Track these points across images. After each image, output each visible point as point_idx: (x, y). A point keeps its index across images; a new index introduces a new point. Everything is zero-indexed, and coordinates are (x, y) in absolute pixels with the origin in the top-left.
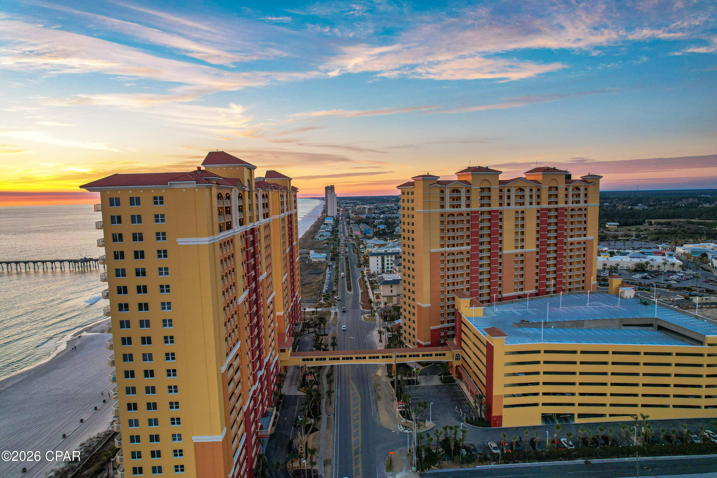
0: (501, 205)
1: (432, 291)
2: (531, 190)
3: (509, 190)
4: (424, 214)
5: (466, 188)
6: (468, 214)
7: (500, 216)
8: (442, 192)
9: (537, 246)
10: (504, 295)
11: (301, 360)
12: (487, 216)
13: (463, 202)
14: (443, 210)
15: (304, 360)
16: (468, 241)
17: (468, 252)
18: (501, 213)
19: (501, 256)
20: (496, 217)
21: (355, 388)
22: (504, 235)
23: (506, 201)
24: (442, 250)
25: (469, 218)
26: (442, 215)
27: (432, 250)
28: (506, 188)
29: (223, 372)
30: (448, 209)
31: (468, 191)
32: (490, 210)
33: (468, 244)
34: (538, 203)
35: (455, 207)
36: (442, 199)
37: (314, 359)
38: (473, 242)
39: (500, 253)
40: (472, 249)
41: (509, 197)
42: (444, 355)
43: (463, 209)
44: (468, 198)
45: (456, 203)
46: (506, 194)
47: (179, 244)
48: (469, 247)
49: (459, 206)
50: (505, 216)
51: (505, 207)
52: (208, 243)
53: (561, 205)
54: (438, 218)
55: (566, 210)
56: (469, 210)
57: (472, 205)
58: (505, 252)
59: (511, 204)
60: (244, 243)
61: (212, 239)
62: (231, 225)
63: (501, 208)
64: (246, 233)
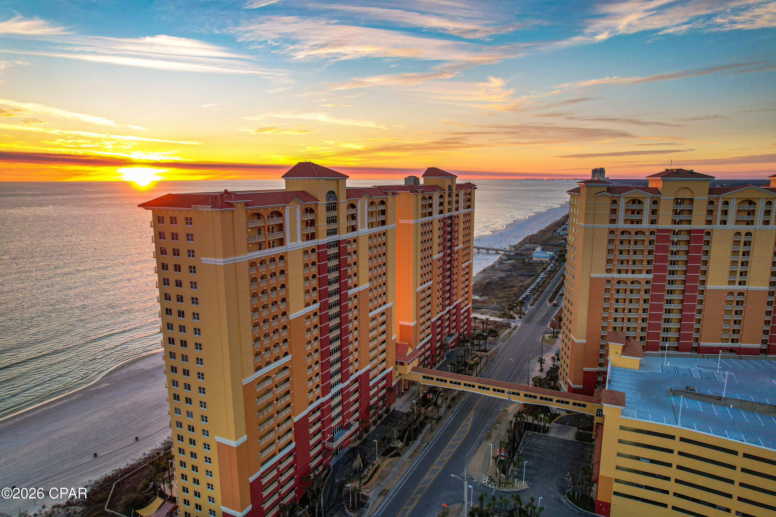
0: (709, 222)
1: (589, 325)
2: (769, 203)
3: (725, 203)
4: (586, 229)
5: (651, 198)
6: (652, 233)
7: (706, 238)
8: (614, 202)
10: (702, 344)
11: (421, 377)
12: (685, 237)
13: (646, 216)
14: (613, 226)
15: (424, 377)
16: (650, 267)
17: (647, 282)
18: (708, 234)
19: (702, 292)
20: (699, 239)
21: (471, 420)
22: (711, 264)
23: (719, 216)
24: (609, 275)
25: (653, 237)
26: (612, 232)
27: (593, 275)
28: (720, 200)
29: (244, 384)
30: (621, 225)
31: (655, 202)
32: (689, 229)
33: (649, 272)
35: (635, 222)
36: (614, 211)
37: (435, 379)
38: (657, 269)
39: (701, 288)
40: (654, 279)
41: (725, 213)
42: (584, 406)
43: (645, 225)
44: (654, 212)
45: (635, 217)
46: (720, 207)
47: (203, 262)
48: (650, 276)
49: (639, 222)
50: (715, 237)
51: (717, 226)
52: (222, 264)
54: (606, 236)
56: (653, 227)
57: (660, 220)
58: (709, 286)
59: (729, 222)
60: (314, 257)
61: (231, 259)
62: (281, 242)
63: (708, 227)
64: (319, 247)
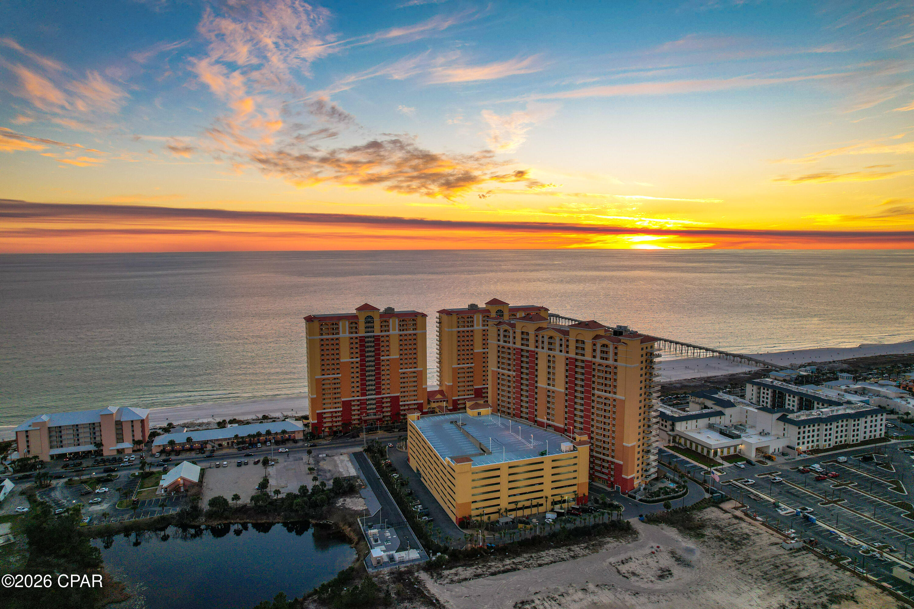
0: (537, 347)
2: (561, 340)
3: (543, 337)
6: (514, 349)
7: (536, 356)
8: (499, 330)
9: (566, 389)
10: (538, 419)
12: (527, 354)
13: (511, 339)
14: (498, 343)
17: (513, 377)
18: (537, 353)
19: (536, 387)
20: (533, 356)
22: (539, 372)
23: (540, 345)
24: (498, 370)
25: (514, 352)
26: (498, 346)
27: (492, 369)
28: (540, 335)
29: (316, 378)
30: (501, 343)
31: (514, 332)
32: (528, 349)
33: (514, 371)
34: (567, 352)
35: (507, 342)
36: (499, 335)
38: (517, 370)
39: (536, 385)
40: (516, 376)
41: (543, 342)
43: (511, 345)
44: (514, 338)
45: (507, 339)
46: (540, 339)
48: (514, 374)
49: (509, 342)
50: (539, 356)
51: (539, 350)
53: (588, 358)
54: (496, 348)
55: (594, 364)
56: (514, 346)
57: (517, 343)
58: (539, 385)
59: (545, 348)
60: (357, 341)
61: (311, 337)
62: (338, 333)
63: (536, 350)
64: (360, 337)
